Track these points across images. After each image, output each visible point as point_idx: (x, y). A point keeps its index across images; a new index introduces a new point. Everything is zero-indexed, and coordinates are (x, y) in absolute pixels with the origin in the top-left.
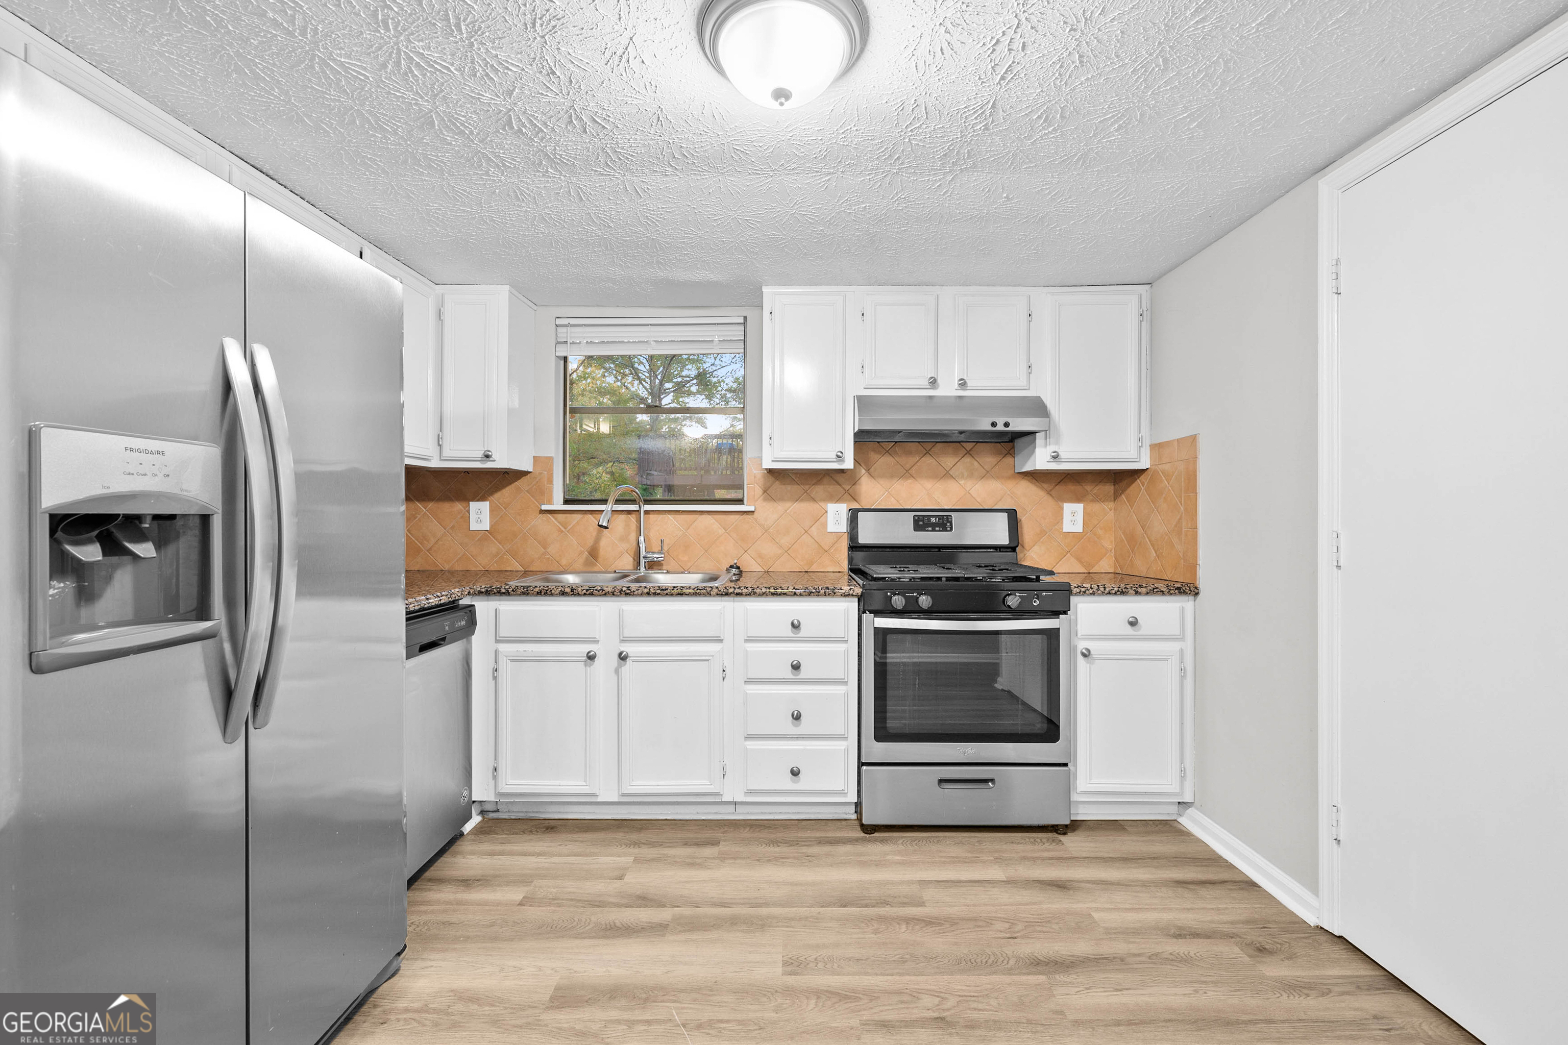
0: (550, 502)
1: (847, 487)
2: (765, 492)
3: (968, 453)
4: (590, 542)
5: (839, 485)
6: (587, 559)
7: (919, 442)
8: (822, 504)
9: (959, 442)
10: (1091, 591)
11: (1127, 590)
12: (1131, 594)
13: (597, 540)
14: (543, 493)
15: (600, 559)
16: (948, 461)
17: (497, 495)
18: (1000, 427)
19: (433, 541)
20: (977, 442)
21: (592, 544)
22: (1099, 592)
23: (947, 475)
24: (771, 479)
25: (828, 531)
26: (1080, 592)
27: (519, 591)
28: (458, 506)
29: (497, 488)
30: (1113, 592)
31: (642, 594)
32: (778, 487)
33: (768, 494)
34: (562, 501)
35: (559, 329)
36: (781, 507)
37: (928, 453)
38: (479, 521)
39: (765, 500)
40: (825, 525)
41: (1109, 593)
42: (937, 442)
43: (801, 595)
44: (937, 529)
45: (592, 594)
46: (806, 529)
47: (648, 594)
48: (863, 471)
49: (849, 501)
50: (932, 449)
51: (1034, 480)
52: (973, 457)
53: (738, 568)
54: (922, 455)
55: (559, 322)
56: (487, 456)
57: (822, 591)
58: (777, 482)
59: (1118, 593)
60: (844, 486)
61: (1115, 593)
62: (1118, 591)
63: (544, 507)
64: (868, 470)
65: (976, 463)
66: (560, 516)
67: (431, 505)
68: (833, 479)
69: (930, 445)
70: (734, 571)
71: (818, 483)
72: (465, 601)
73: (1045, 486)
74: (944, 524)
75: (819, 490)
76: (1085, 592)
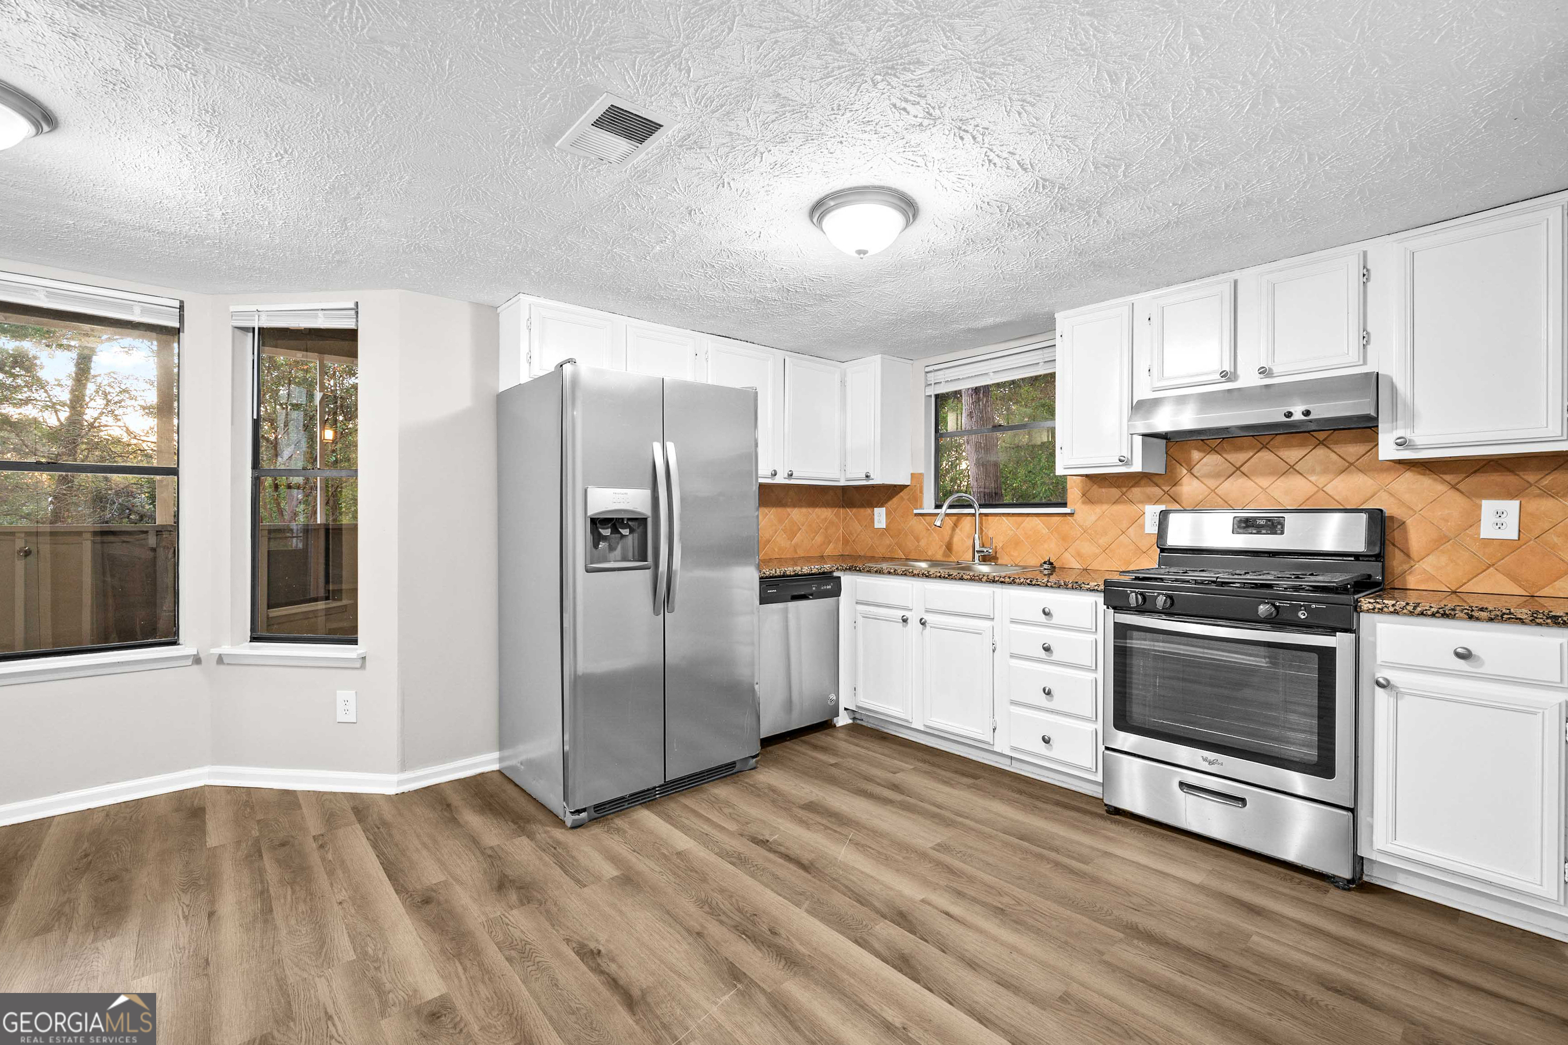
0: (921, 507)
1: (1166, 489)
2: (1084, 495)
3: (1322, 443)
4: (947, 538)
5: (1158, 486)
6: (945, 551)
7: (1253, 436)
8: (1140, 506)
9: (1309, 432)
10: (1391, 609)
11: (1453, 613)
12: (1461, 619)
13: (952, 537)
14: (916, 500)
15: (954, 553)
16: (1292, 455)
17: (890, 503)
18: (1298, 416)
19: (855, 535)
20: (1335, 430)
21: (948, 539)
22: (1405, 611)
23: (1292, 469)
24: (1089, 483)
25: (1146, 532)
26: (1374, 609)
27: (866, 570)
28: (869, 511)
29: (890, 498)
30: (1429, 613)
31: (936, 577)
32: (1096, 491)
33: (1087, 499)
34: (933, 506)
35: (929, 375)
36: (1098, 509)
37: (1265, 447)
38: (880, 522)
39: (1084, 503)
40: (1142, 527)
41: (1422, 614)
42: (1277, 434)
43: (1051, 586)
44: (1264, 531)
45: (905, 575)
46: (1124, 530)
47: (940, 577)
48: (1185, 471)
49: (1169, 502)
50: (1271, 443)
51: (1428, 472)
52: (1328, 448)
53: (1051, 564)
54: (1256, 451)
55: (927, 369)
56: (867, 476)
57: (1070, 586)
58: (1095, 486)
59: (1437, 615)
60: (1164, 488)
61: (1433, 615)
62: (1438, 612)
63: (916, 511)
64: (1190, 471)
65: (1334, 456)
66: (927, 518)
67: (854, 510)
68: (1152, 481)
69: (1268, 438)
70: (1046, 566)
71: (1136, 485)
72: (836, 574)
73: (1448, 477)
74: (1274, 526)
75: (1136, 492)
76: (1382, 609)
